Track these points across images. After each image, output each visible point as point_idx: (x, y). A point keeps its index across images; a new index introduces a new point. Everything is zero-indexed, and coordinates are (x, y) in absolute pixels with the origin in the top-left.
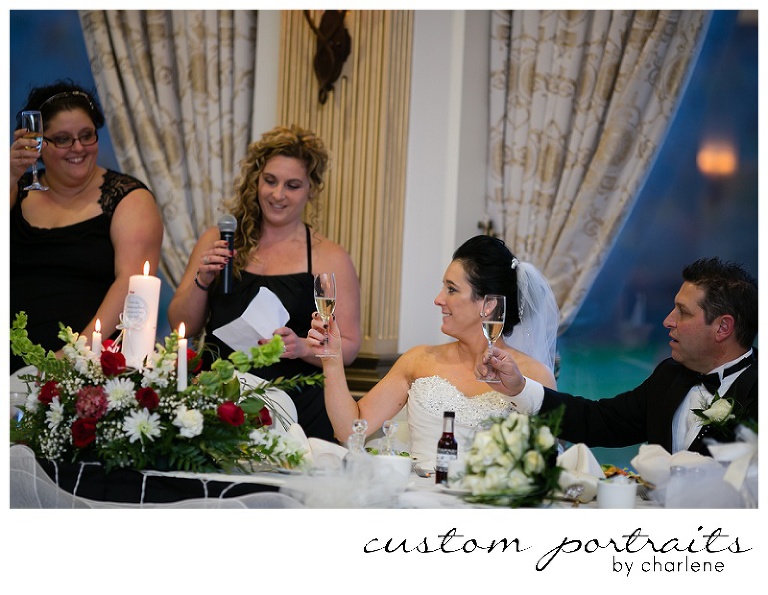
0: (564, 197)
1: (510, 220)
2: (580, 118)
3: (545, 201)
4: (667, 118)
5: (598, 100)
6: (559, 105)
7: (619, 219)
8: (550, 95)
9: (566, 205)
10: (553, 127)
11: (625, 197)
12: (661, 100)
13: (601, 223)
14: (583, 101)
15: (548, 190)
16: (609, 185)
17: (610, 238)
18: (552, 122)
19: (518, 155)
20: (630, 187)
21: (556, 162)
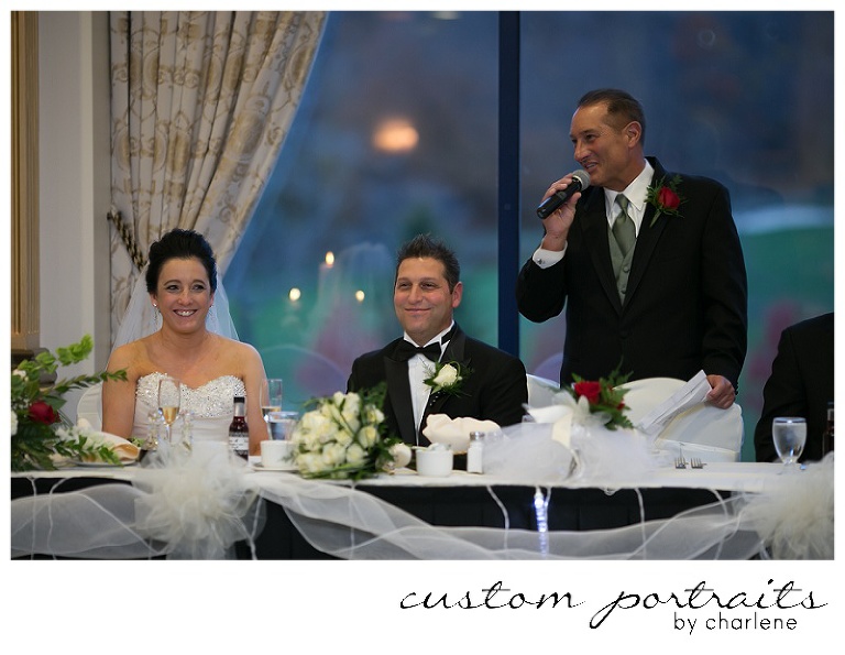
0: (197, 186)
1: (142, 210)
2: (209, 108)
3: (176, 191)
4: (295, 105)
5: (227, 90)
6: (185, 96)
7: (252, 205)
8: (176, 86)
9: (200, 193)
10: (181, 117)
11: (258, 182)
12: (288, 89)
13: (234, 210)
14: (212, 92)
15: (178, 179)
16: (241, 172)
17: (243, 223)
18: (180, 113)
19: (146, 146)
20: (263, 172)
21: (186, 151)
